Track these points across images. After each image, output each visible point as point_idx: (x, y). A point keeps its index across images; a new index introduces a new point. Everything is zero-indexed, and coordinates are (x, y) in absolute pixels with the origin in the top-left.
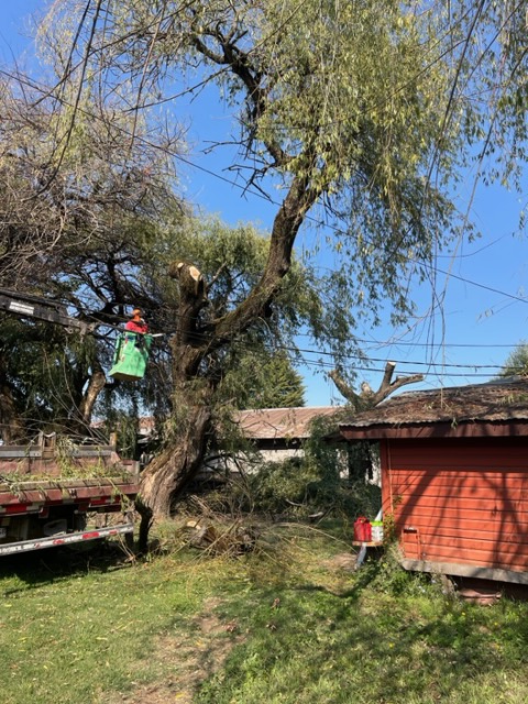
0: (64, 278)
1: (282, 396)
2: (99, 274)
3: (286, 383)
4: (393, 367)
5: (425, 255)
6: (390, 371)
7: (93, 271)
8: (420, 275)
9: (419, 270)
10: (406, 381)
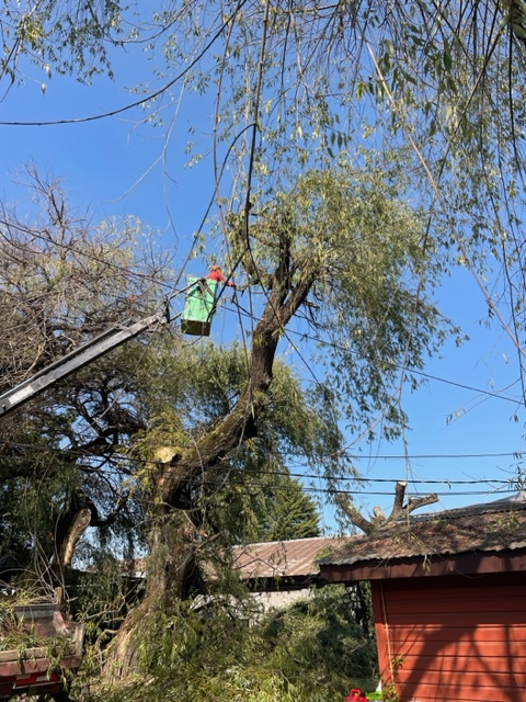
0: (60, 411)
1: (295, 525)
2: (93, 403)
3: (299, 511)
4: (404, 487)
5: (415, 362)
6: (401, 492)
7: (86, 402)
8: (412, 383)
9: (409, 378)
10: (420, 503)
